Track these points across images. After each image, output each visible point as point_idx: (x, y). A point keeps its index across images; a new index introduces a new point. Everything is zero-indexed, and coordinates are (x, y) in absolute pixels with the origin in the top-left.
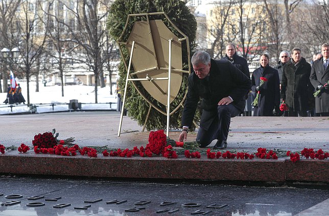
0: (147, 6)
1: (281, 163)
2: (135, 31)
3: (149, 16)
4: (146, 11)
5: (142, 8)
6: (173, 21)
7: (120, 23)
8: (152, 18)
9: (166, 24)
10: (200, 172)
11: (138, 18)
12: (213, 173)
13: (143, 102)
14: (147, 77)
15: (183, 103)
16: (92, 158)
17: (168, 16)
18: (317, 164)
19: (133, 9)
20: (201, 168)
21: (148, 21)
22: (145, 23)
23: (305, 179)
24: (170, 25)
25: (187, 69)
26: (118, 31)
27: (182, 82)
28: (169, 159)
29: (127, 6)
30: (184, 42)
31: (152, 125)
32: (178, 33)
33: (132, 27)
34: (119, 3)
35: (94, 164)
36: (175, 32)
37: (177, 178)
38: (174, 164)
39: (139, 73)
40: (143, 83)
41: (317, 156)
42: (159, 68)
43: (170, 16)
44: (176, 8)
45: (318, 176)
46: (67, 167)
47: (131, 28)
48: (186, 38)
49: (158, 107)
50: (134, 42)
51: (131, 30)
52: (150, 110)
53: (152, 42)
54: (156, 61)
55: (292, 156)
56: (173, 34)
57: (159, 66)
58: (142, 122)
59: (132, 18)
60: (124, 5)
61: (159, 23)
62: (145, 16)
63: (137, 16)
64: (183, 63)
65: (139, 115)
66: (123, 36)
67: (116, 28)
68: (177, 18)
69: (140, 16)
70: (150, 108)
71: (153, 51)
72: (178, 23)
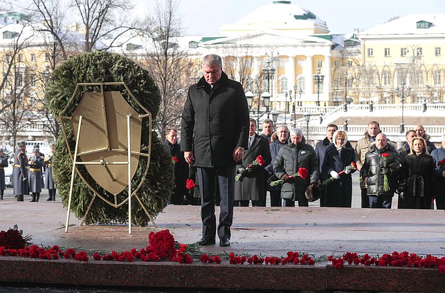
0: (102, 74)
1: (321, 270)
2: (84, 104)
3: (104, 86)
4: (100, 80)
5: (96, 76)
6: (134, 94)
7: (65, 93)
8: (108, 89)
9: (125, 97)
10: (222, 280)
11: (90, 88)
12: (238, 281)
13: (85, 189)
14: (102, 161)
15: (137, 192)
16: (82, 262)
17: (128, 86)
18: (364, 271)
19: (84, 77)
20: (224, 275)
21: (102, 92)
22: (98, 95)
23: (350, 288)
24: (131, 98)
25: (146, 152)
26: (61, 103)
27: (139, 167)
28: (183, 264)
29: (75, 72)
30: (145, 119)
31: (95, 218)
32: (139, 107)
33: (80, 98)
34: (66, 69)
35: (86, 270)
36: (136, 107)
37: (193, 286)
38: (189, 270)
39: (84, 155)
40: (87, 167)
41: (363, 262)
42: (110, 150)
43: (131, 87)
44: (139, 78)
45: (365, 284)
46: (49, 273)
47: (78, 100)
48: (148, 114)
49: (105, 197)
50: (81, 117)
51: (79, 102)
52: (93, 199)
53: (104, 118)
54: (107, 141)
55: (334, 261)
56: (133, 109)
57: (110, 147)
58: (81, 213)
59: (81, 88)
60: (71, 72)
61: (116, 96)
62: (99, 86)
63: (88, 86)
64: (141, 144)
65: (79, 205)
66: (68, 110)
67: (59, 99)
68: (139, 90)
69: (92, 86)
70: (94, 197)
71: (105, 129)
72: (140, 96)
